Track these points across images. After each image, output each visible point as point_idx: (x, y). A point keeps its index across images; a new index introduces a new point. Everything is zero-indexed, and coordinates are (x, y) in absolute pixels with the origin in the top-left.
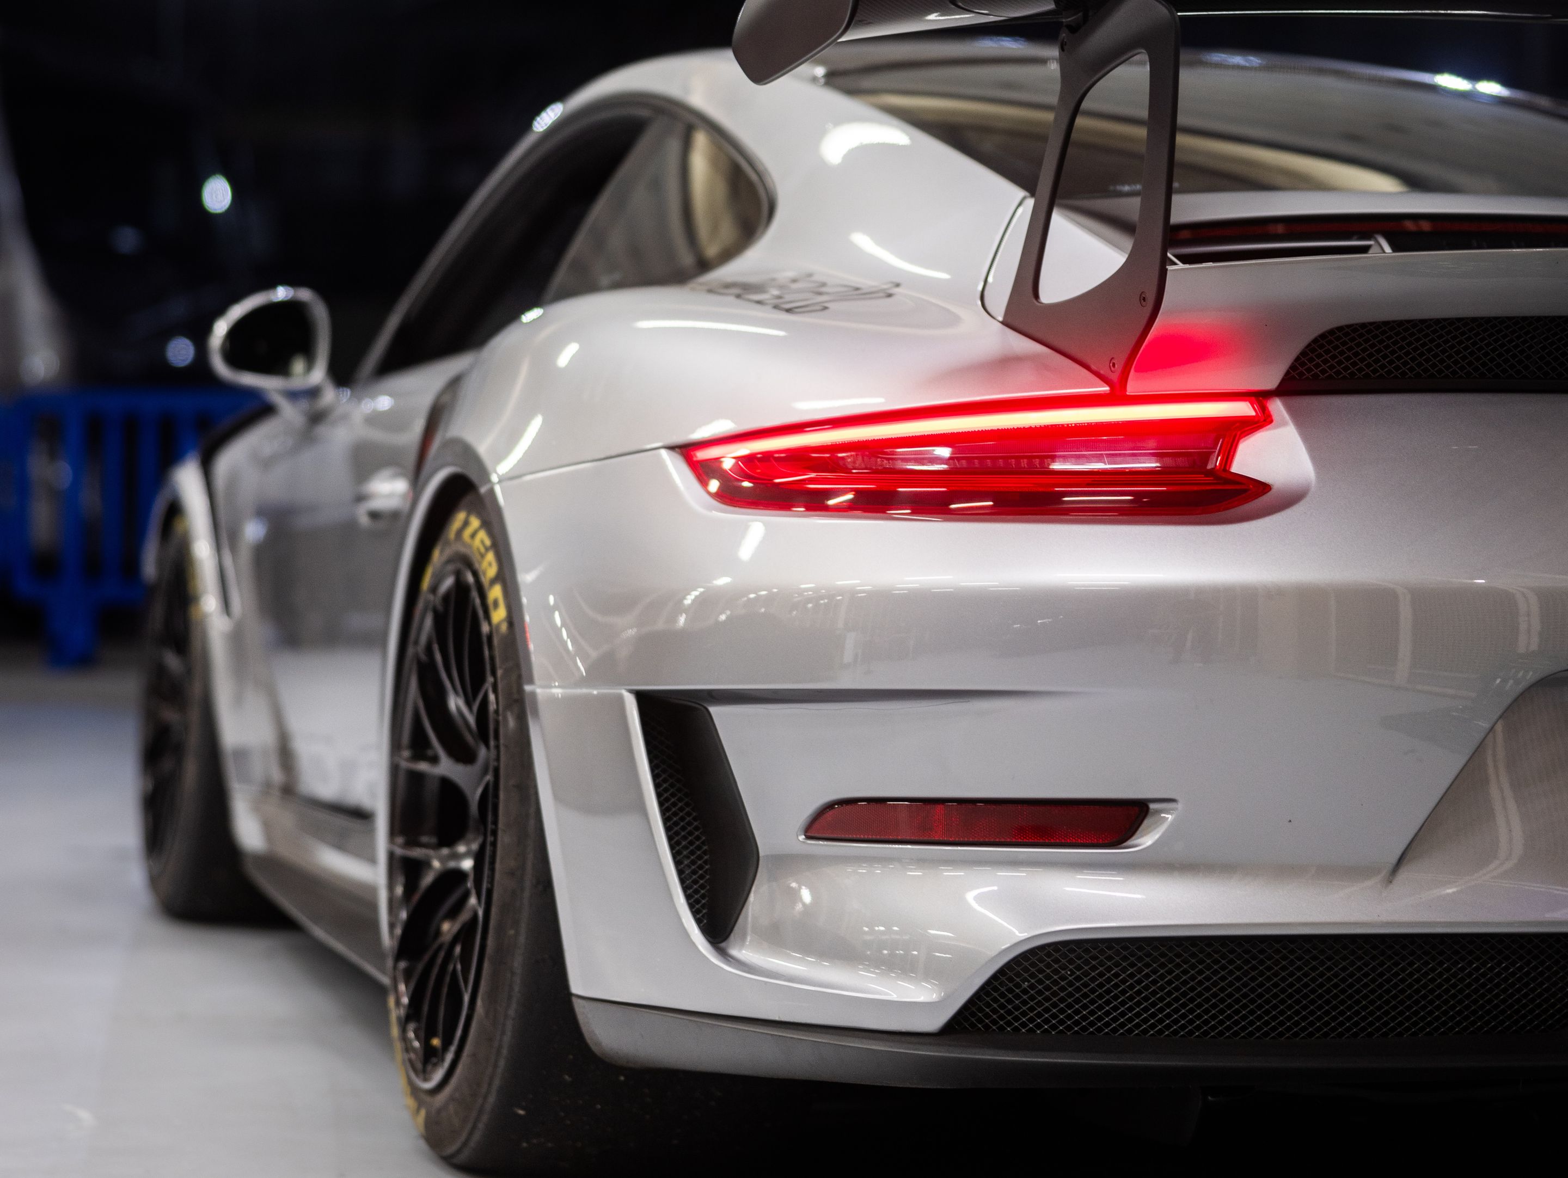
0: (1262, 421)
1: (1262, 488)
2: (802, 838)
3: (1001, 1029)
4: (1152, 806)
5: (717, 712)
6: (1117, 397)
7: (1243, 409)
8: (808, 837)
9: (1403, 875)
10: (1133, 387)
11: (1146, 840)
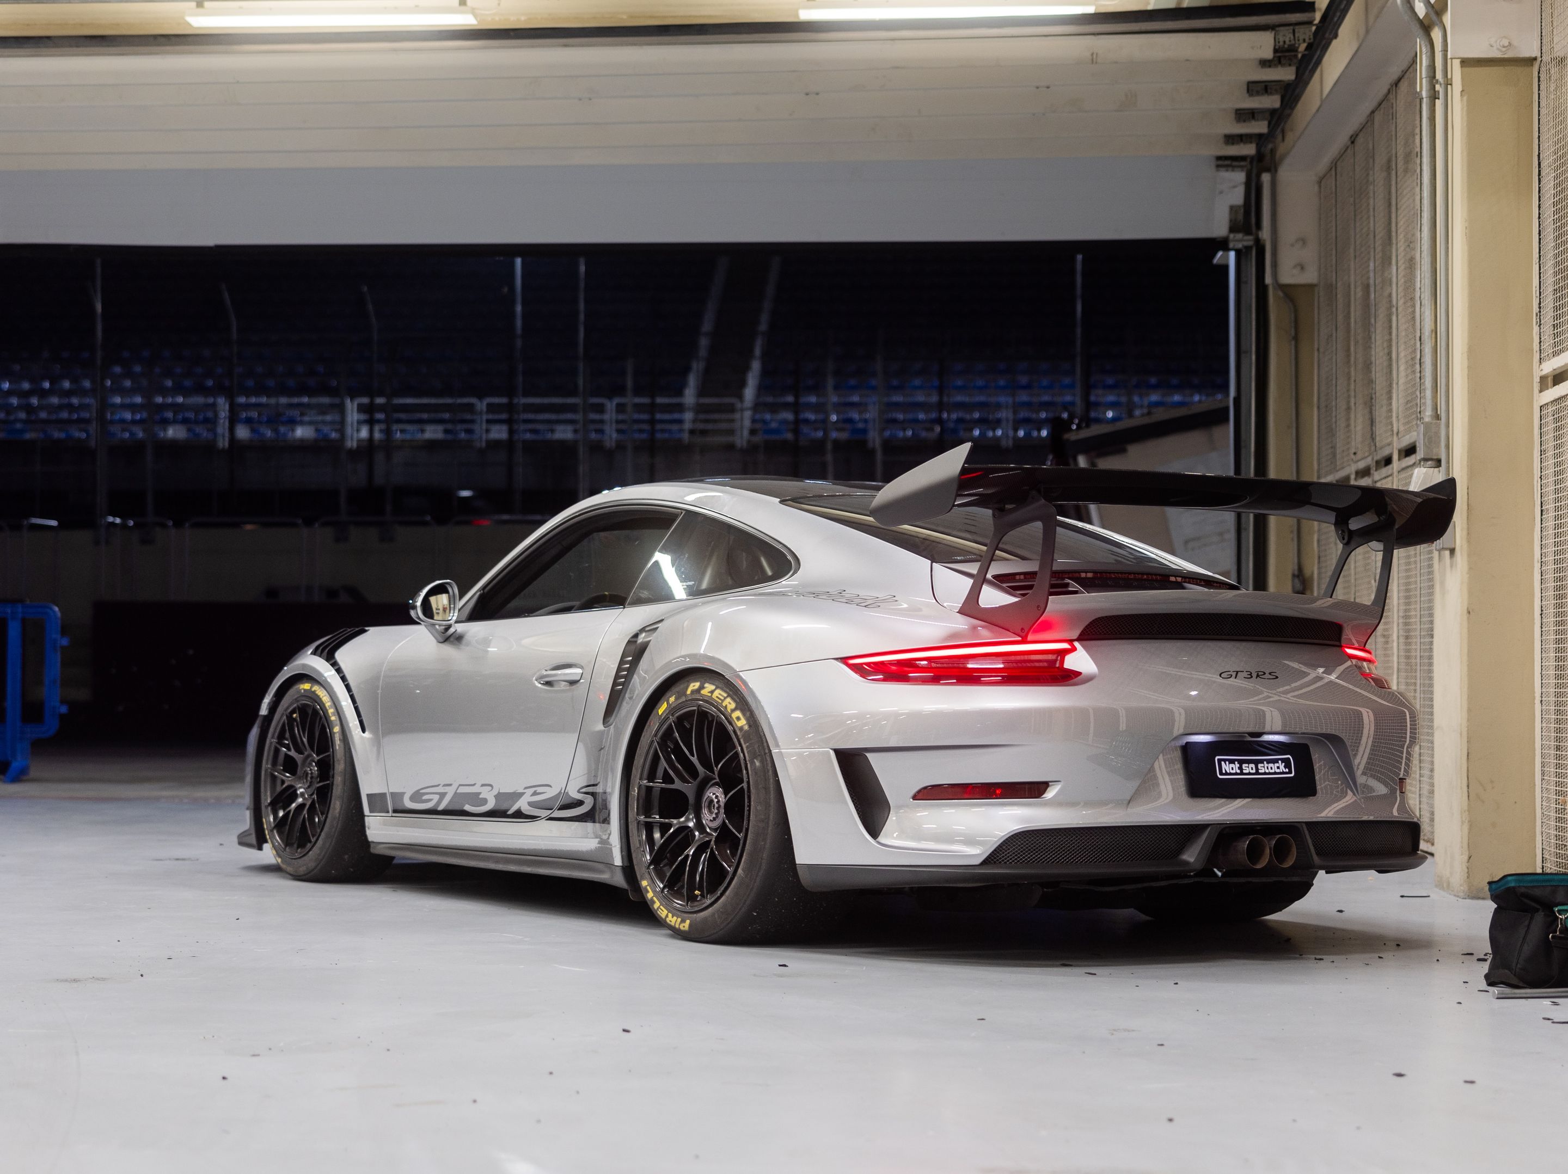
0: (1074, 649)
1: (1078, 674)
2: (911, 800)
3: (995, 862)
4: (1050, 784)
5: (870, 756)
6: (1024, 641)
7: (1065, 646)
8: (914, 800)
9: (1130, 804)
10: (1030, 638)
11: (1050, 794)
